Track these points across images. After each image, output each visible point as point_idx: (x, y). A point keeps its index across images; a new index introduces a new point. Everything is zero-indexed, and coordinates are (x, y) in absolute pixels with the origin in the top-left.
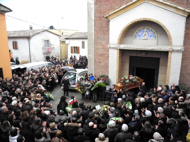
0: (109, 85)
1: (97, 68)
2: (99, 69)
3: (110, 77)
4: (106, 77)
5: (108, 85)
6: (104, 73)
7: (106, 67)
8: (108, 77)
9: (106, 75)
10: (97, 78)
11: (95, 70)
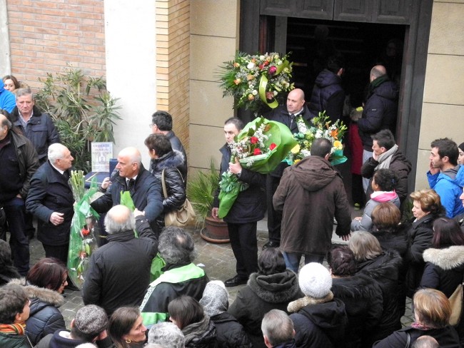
0: (111, 139)
1: (26, 28)
2: (43, 31)
3: (113, 89)
4: (94, 90)
5: (102, 139)
6: (78, 60)
7: (88, 22)
8: (102, 86)
9: (91, 72)
10: (27, 97)
11: (11, 41)
